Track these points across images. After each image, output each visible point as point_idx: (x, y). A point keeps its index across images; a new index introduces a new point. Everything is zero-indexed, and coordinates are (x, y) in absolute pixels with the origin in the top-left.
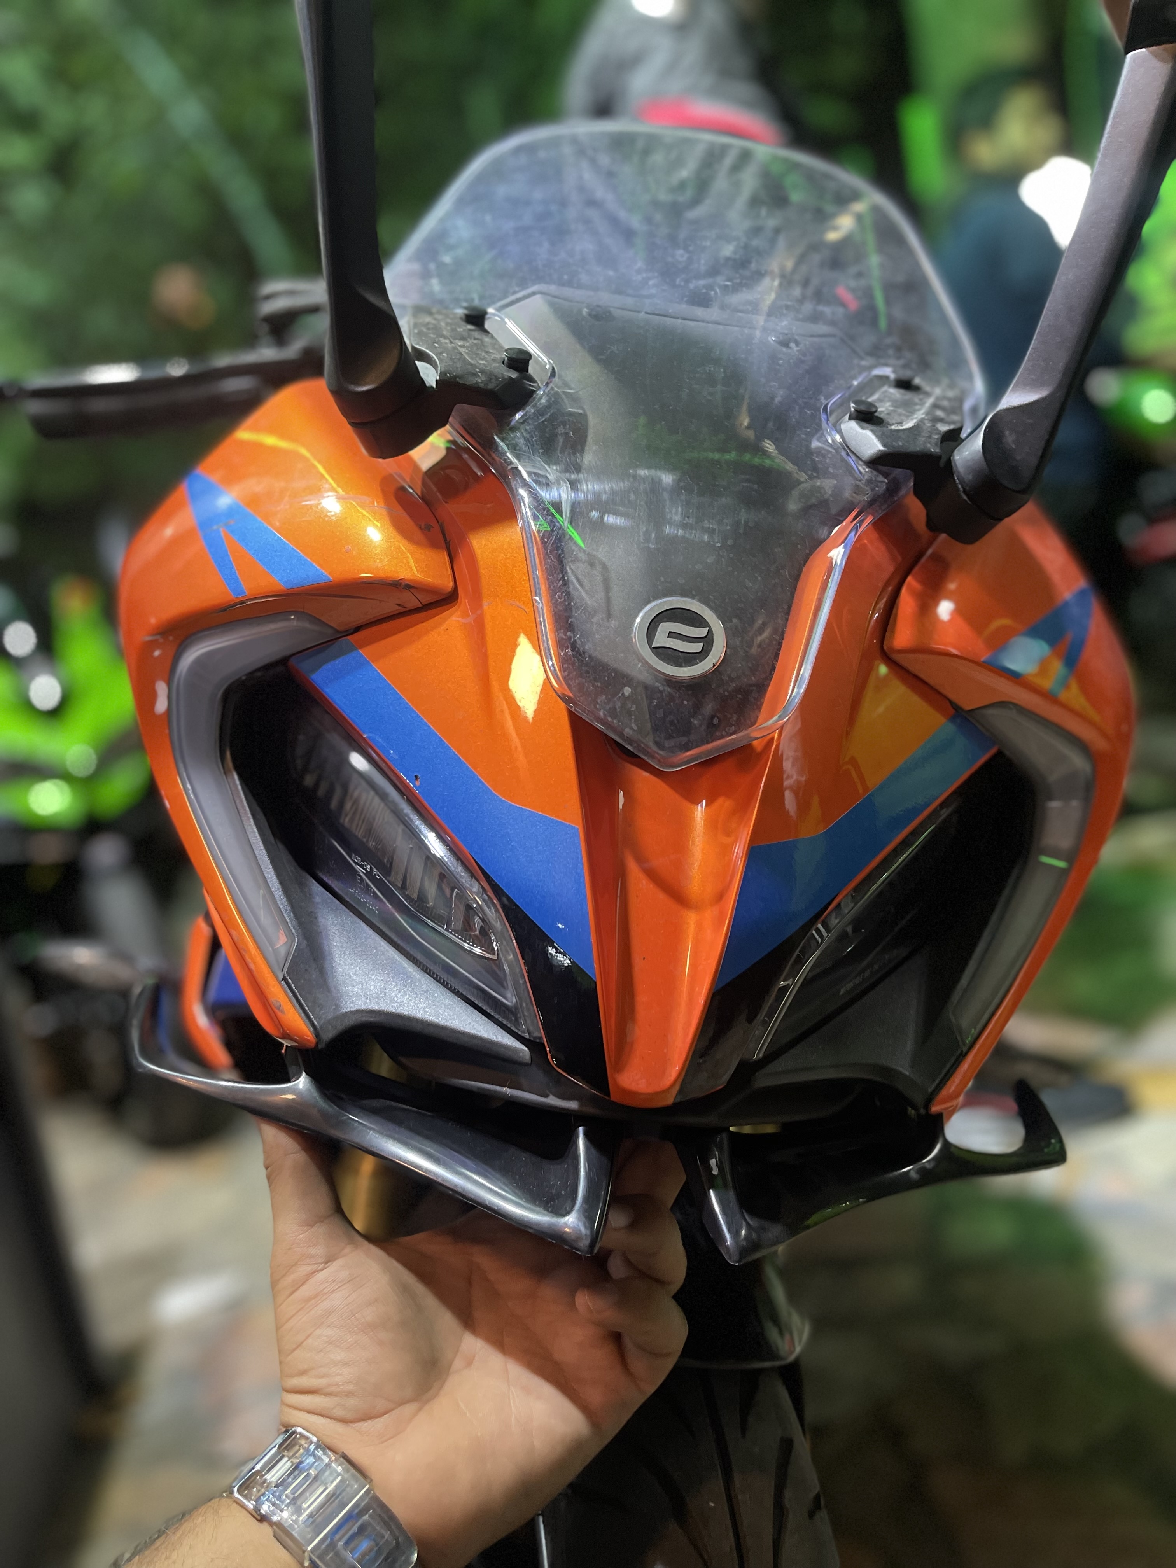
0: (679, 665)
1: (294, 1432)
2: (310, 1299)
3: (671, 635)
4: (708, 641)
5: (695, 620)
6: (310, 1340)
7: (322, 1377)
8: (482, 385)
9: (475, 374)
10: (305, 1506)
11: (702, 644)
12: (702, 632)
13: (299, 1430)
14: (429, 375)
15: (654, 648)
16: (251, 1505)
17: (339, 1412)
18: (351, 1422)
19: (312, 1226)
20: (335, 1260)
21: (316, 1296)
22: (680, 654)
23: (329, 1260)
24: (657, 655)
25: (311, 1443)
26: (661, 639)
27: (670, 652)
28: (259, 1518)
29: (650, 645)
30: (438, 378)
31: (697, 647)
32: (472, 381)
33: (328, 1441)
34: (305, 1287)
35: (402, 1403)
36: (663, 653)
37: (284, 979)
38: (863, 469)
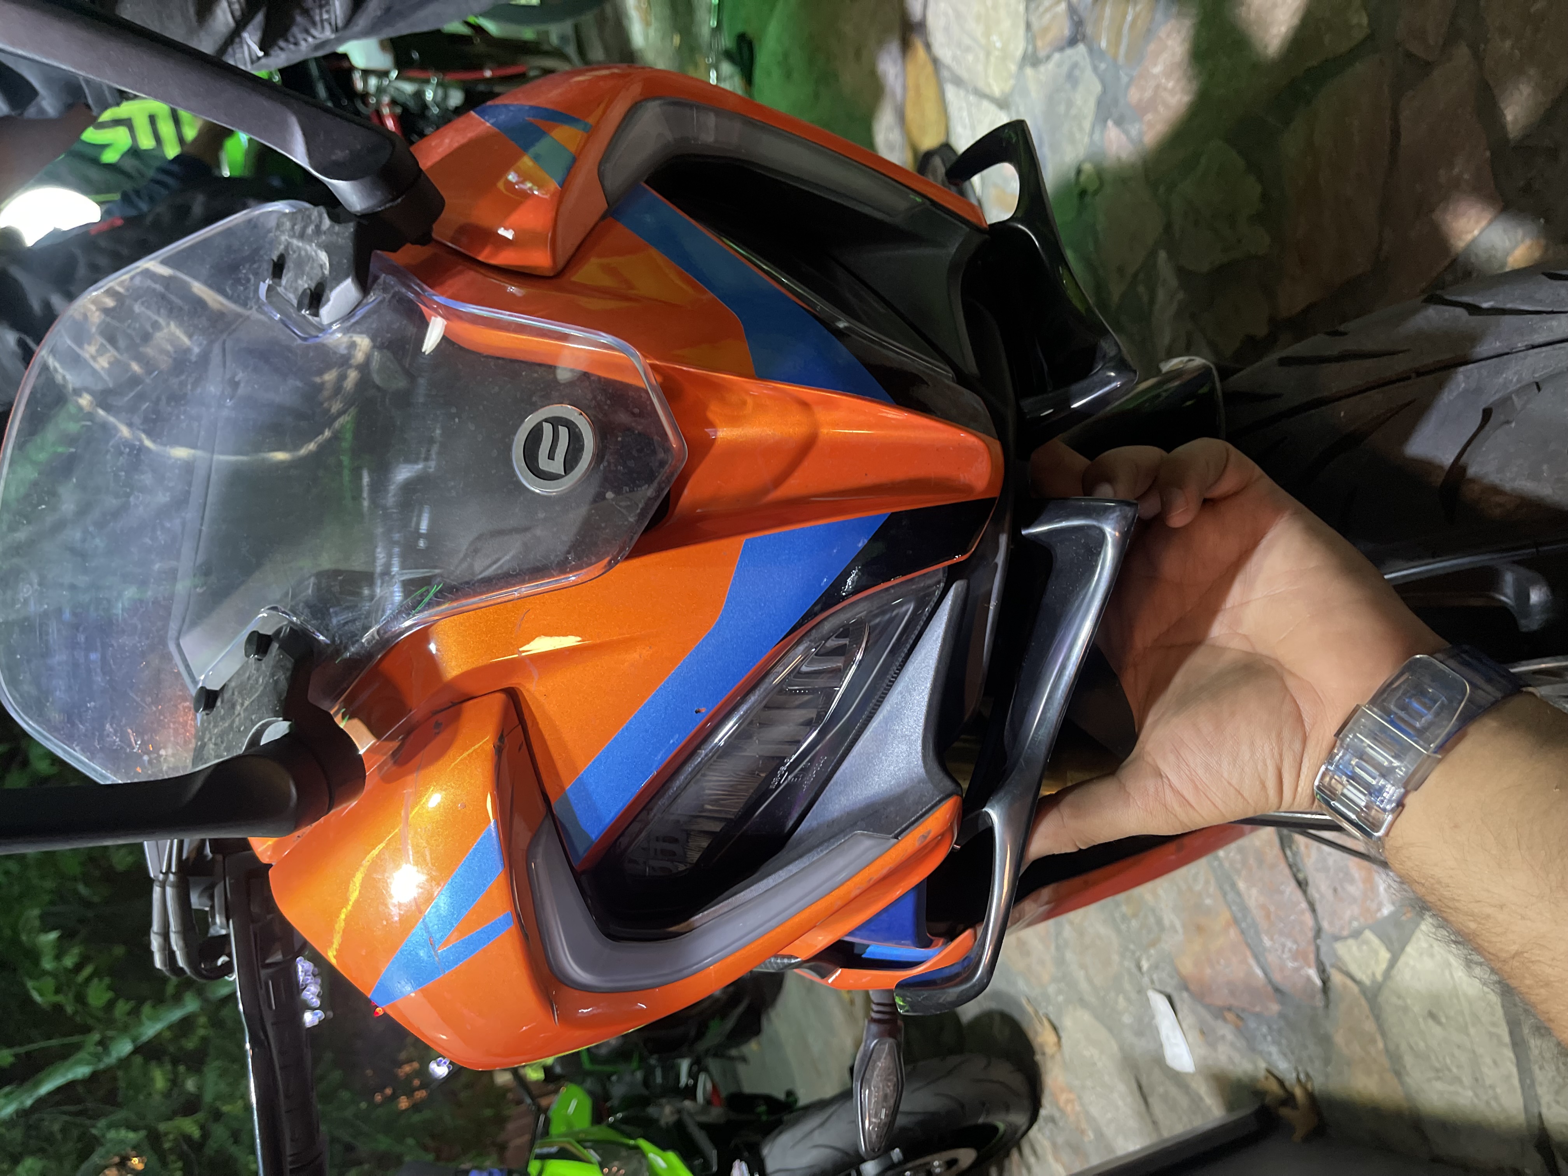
0: (581, 449)
1: (1318, 788)
2: (1196, 787)
3: (551, 456)
4: (556, 422)
5: (535, 436)
6: (1234, 782)
7: (1266, 765)
8: (288, 674)
9: (276, 682)
10: (1386, 764)
11: (560, 427)
12: (548, 428)
13: (1316, 783)
14: (278, 729)
15: (565, 472)
16: (1389, 818)
17: (1297, 746)
18: (1305, 733)
19: (1129, 794)
20: (1159, 768)
21: (1192, 781)
22: (571, 447)
23: (1159, 774)
24: (572, 468)
25: (1327, 769)
26: (556, 466)
27: (569, 457)
28: (1400, 808)
29: (562, 477)
30: (281, 719)
31: (563, 432)
32: (284, 684)
33: (1324, 754)
34: (1185, 793)
35: (1285, 688)
36: (570, 464)
37: (896, 837)
38: (372, 298)
